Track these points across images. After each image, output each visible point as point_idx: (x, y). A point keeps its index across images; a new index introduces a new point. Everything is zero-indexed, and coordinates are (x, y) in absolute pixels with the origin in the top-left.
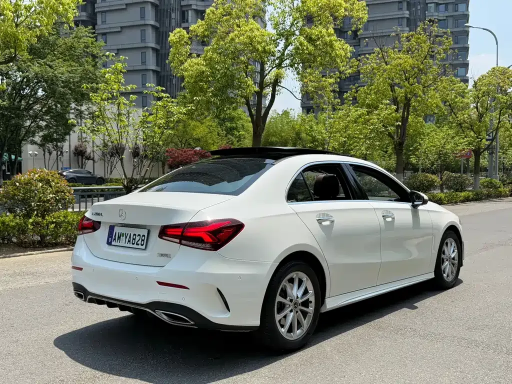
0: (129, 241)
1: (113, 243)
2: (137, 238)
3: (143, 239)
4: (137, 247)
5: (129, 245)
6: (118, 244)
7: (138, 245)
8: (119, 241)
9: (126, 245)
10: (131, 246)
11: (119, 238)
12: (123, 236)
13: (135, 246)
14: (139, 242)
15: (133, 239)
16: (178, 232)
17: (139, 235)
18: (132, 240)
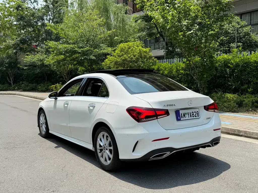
0: (191, 116)
1: (181, 119)
2: (195, 114)
3: (198, 113)
4: (196, 117)
5: (191, 118)
6: (185, 119)
7: (196, 116)
8: (184, 117)
9: (190, 118)
10: (192, 118)
11: (184, 116)
12: (186, 114)
13: (195, 117)
14: (196, 115)
15: (193, 115)
16: (213, 107)
17: (195, 112)
18: (191, 115)
